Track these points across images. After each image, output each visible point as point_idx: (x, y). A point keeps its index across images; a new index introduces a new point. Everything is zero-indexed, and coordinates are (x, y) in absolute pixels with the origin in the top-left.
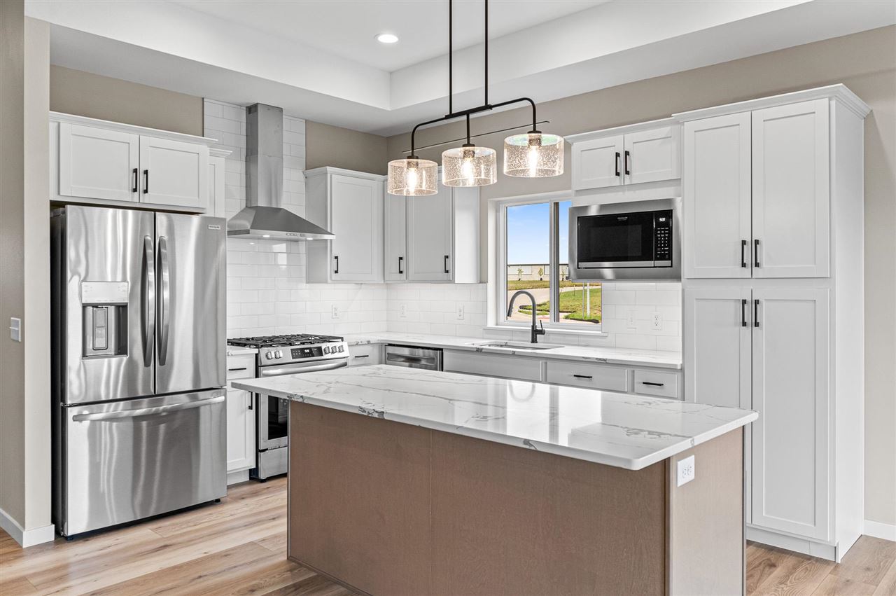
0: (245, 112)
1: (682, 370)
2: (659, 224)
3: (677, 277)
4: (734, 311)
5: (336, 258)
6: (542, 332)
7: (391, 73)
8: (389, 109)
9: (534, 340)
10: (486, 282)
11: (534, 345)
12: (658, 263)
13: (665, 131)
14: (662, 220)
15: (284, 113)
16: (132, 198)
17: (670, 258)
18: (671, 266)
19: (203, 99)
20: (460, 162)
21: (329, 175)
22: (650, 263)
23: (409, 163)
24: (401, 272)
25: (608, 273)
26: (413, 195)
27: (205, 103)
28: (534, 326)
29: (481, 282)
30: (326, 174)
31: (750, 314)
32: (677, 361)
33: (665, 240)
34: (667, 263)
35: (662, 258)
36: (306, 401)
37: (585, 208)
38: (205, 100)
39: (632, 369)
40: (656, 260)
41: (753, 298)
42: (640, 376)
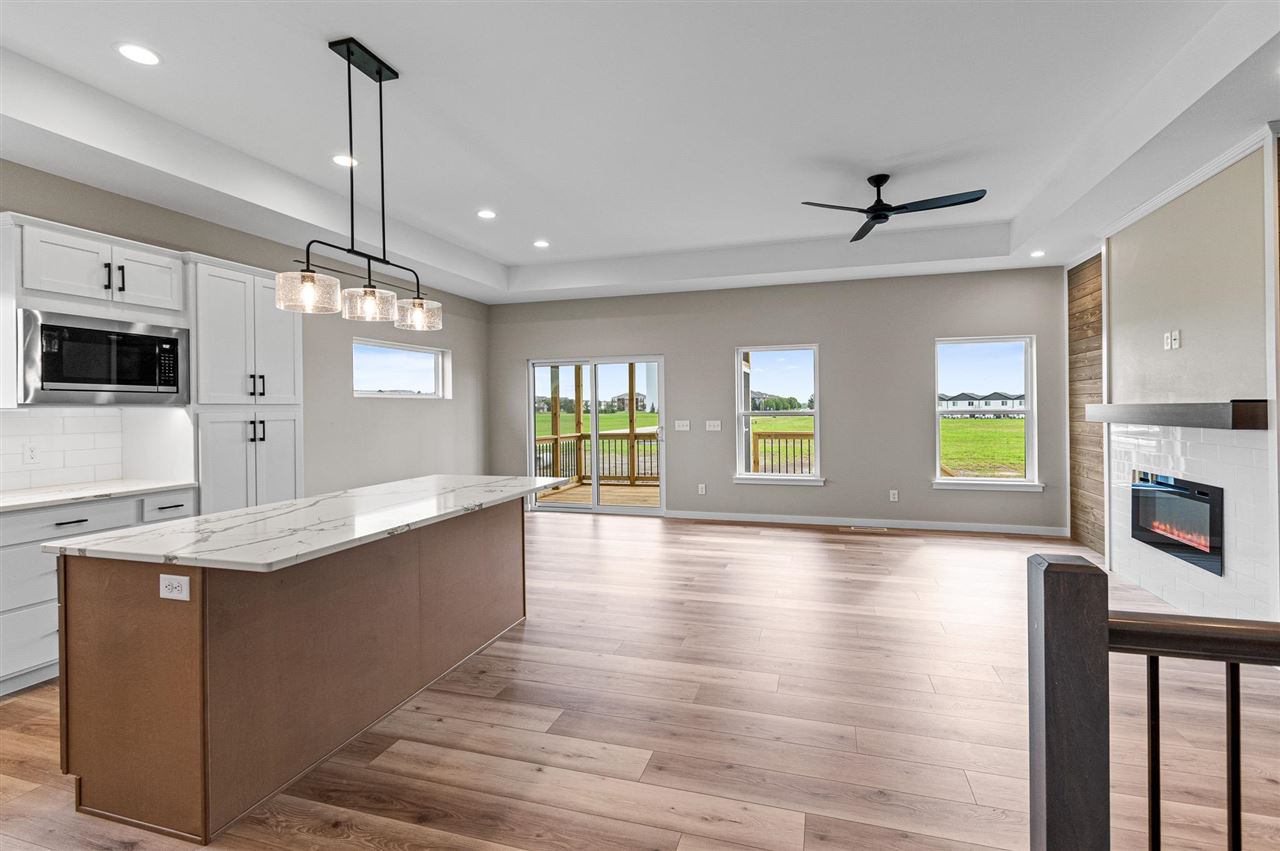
1: (198, 491)
2: (163, 351)
4: (241, 432)
12: (162, 388)
13: (166, 261)
14: (163, 346)
17: (175, 383)
18: (177, 392)
20: (359, 301)
22: (153, 388)
23: (303, 277)
26: (311, 312)
31: (257, 432)
32: (190, 480)
33: (169, 367)
34: (174, 389)
35: (166, 383)
39: (140, 498)
40: (160, 384)
41: (258, 419)
42: (150, 504)
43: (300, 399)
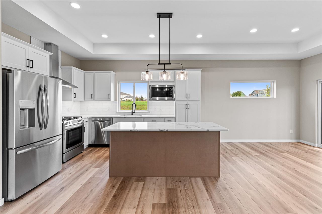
0: (44, 44)
1: (175, 118)
3: (173, 100)
4: (185, 106)
5: (75, 94)
6: (134, 112)
7: (94, 44)
8: (93, 54)
9: (132, 114)
10: (117, 101)
11: (132, 115)
12: (169, 97)
14: (170, 89)
15: (59, 48)
16: (26, 69)
17: (172, 96)
18: (172, 98)
19: (31, 36)
21: (72, 69)
24: (92, 98)
25: (158, 99)
27: (31, 38)
28: (132, 111)
29: (115, 101)
30: (71, 69)
31: (188, 107)
32: (174, 116)
33: (171, 93)
35: (170, 96)
36: (138, 131)
37: (155, 85)
38: (31, 37)
39: (165, 118)
40: (169, 96)
41: (188, 104)
42: (166, 119)
43: (200, 99)
